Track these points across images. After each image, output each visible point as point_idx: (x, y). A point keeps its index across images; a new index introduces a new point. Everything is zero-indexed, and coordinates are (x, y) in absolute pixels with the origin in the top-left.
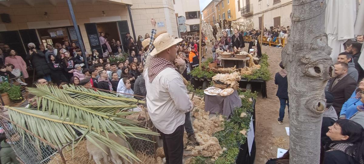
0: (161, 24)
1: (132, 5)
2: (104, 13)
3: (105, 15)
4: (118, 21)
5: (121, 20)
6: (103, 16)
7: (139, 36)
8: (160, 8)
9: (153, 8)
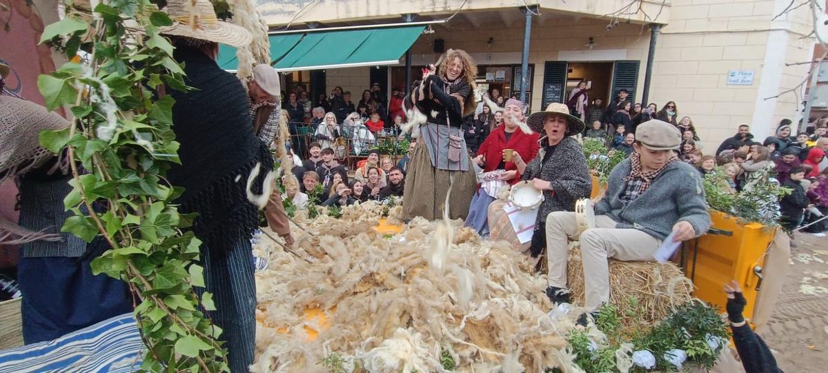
0: (740, 77)
1: (666, 25)
2: (591, 43)
3: (591, 47)
4: (616, 61)
5: (625, 59)
6: (588, 48)
7: (670, 103)
8: (756, 31)
9: (731, 32)
